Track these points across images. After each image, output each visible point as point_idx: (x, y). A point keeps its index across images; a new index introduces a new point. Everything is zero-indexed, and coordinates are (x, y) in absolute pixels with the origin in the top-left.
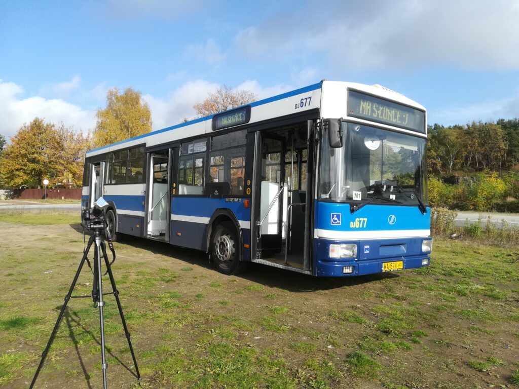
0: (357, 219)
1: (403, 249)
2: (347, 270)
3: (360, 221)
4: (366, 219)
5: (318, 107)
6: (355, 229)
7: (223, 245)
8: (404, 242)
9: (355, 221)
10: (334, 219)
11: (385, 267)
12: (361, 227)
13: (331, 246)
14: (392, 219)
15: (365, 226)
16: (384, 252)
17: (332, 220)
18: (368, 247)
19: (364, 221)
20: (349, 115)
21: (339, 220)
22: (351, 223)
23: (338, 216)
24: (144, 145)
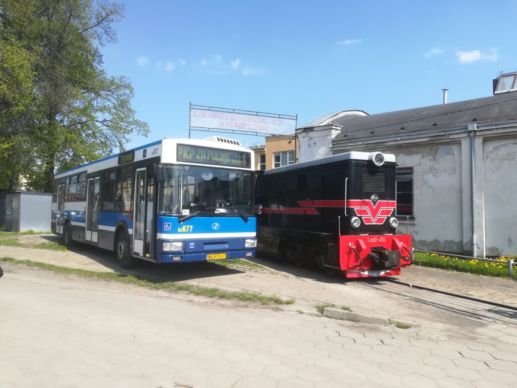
0: (184, 226)
1: (226, 246)
2: (177, 259)
3: (186, 228)
4: (192, 227)
5: (159, 155)
6: (182, 233)
7: (121, 247)
8: (227, 241)
9: (182, 227)
10: (166, 227)
11: (209, 257)
12: (187, 231)
13: (164, 244)
14: (216, 226)
15: (191, 231)
16: (207, 247)
17: (165, 227)
18: (193, 244)
19: (190, 228)
20: (177, 161)
21: (169, 227)
22: (179, 229)
23: (169, 225)
24: (86, 172)
